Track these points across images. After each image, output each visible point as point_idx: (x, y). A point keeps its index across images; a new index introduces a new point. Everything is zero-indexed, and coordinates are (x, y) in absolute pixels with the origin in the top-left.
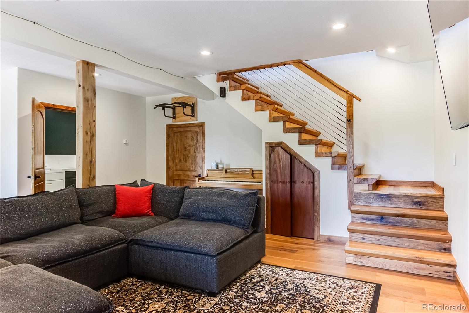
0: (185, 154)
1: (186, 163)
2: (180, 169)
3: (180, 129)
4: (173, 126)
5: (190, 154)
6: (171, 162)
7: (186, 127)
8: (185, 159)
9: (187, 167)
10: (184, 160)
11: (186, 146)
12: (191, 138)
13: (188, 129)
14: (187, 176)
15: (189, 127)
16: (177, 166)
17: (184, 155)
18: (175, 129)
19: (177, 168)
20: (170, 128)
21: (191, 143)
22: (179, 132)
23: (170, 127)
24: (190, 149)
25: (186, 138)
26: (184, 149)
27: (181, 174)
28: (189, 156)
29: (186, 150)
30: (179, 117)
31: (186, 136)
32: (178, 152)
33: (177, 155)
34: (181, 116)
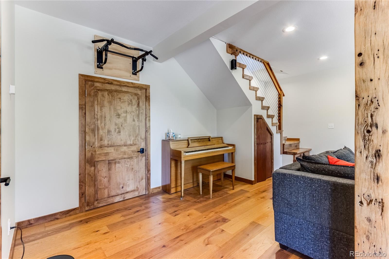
0: (117, 122)
1: (120, 135)
2: (108, 145)
3: (108, 87)
4: (96, 80)
5: (127, 123)
6: (89, 135)
7: (120, 86)
8: (117, 130)
9: (121, 140)
10: (115, 131)
11: (120, 112)
12: (128, 102)
13: (124, 89)
14: (122, 153)
15: (125, 86)
16: (101, 140)
17: (116, 124)
18: (97, 84)
19: (103, 144)
20: (86, 81)
21: (128, 108)
22: (107, 90)
23: (89, 79)
24: (126, 116)
25: (120, 101)
26: (116, 116)
27: (111, 151)
28: (124, 126)
29: (119, 118)
30: (111, 69)
31: (120, 98)
32: (103, 119)
33: (103, 124)
34: (115, 69)
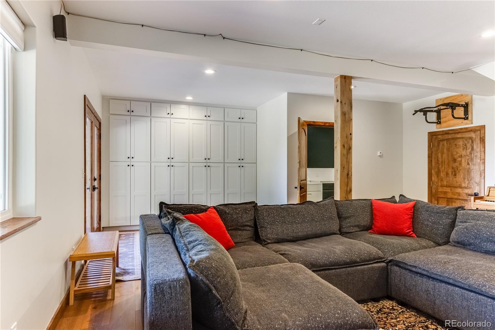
0: (454, 166)
1: (456, 177)
2: (447, 185)
3: (446, 137)
4: (438, 134)
5: (462, 167)
6: (434, 176)
7: (455, 133)
8: (454, 173)
9: (457, 182)
10: (452, 174)
11: (456, 157)
12: (463, 147)
13: (459, 136)
14: (457, 194)
15: (460, 132)
16: (442, 181)
17: (453, 168)
18: (439, 137)
19: (443, 184)
20: (432, 136)
21: (463, 152)
22: (446, 139)
23: (433, 134)
24: (461, 160)
25: (456, 147)
26: (453, 160)
27: (448, 191)
28: (460, 170)
29: (455, 162)
30: (446, 122)
31: (456, 145)
32: (443, 164)
33: (443, 168)
34: (449, 121)
